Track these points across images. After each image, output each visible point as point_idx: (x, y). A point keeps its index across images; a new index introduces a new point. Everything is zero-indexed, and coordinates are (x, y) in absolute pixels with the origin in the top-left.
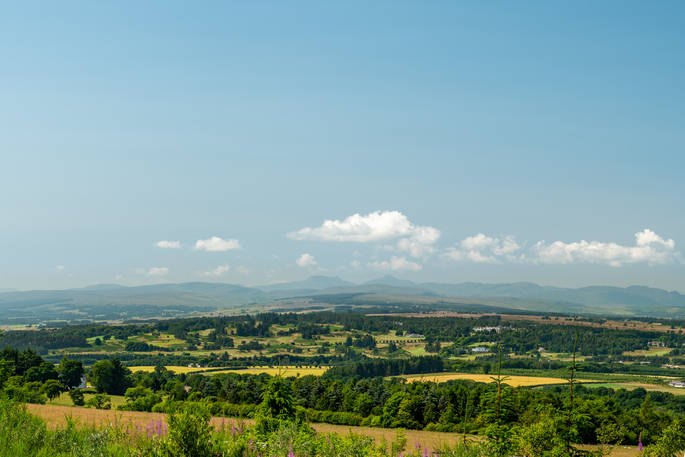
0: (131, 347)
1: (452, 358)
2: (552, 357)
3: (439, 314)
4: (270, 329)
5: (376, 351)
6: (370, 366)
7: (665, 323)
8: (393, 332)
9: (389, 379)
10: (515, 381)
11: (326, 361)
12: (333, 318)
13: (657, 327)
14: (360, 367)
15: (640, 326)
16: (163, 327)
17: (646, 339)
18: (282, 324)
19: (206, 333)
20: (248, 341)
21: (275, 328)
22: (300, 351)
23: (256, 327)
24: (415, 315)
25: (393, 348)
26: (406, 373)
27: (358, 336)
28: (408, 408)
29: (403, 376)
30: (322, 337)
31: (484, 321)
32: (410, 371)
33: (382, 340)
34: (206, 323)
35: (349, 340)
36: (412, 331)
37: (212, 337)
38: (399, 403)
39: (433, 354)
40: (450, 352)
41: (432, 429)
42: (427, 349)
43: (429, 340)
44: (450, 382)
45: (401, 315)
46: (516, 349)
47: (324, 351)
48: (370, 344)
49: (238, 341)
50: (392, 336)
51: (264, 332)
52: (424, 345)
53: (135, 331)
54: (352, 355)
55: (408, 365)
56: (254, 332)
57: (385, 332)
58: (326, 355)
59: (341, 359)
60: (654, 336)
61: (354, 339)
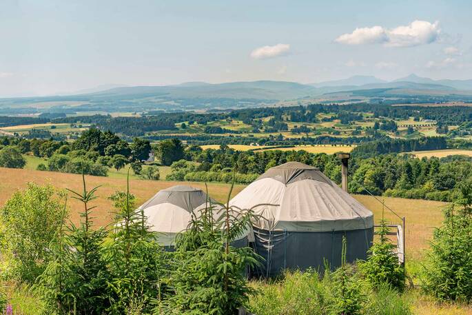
0: (209, 130)
1: (457, 138)
3: (450, 104)
4: (316, 116)
5: (398, 133)
6: (388, 145)
8: (412, 118)
9: (402, 154)
11: (358, 141)
12: (366, 107)
14: (380, 145)
16: (235, 115)
18: (326, 113)
19: (267, 120)
20: (299, 125)
21: (320, 116)
22: (338, 133)
23: (306, 115)
24: (431, 105)
25: (410, 130)
26: (416, 151)
27: (384, 122)
28: (374, 178)
29: (413, 153)
30: (356, 122)
32: (420, 148)
33: (402, 125)
34: (268, 112)
35: (377, 126)
36: (426, 117)
37: (272, 122)
38: (365, 173)
39: (442, 135)
40: (456, 134)
41: (389, 195)
42: (437, 131)
43: (440, 124)
44: (449, 157)
45: (421, 105)
47: (358, 133)
48: (393, 127)
49: (291, 126)
50: (411, 122)
51: (312, 118)
52: (435, 128)
53: (213, 117)
54: (378, 135)
55: (418, 144)
56: (304, 119)
57: (406, 119)
58: (357, 137)
59: (369, 139)
61: (381, 124)
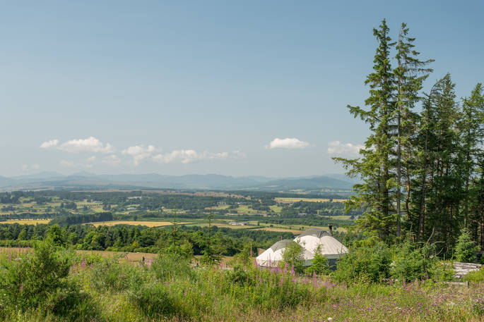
1: (117, 213)
2: (169, 211)
3: (110, 191)
4: (19, 200)
5: (77, 210)
6: (74, 218)
7: (226, 192)
8: (86, 200)
9: (84, 224)
10: (150, 224)
11: (50, 216)
12: (53, 193)
13: (222, 195)
14: (68, 219)
15: (213, 194)
17: (216, 201)
18: (26, 197)
20: (7, 206)
21: (22, 199)
22: (35, 211)
23: (11, 198)
24: (97, 191)
25: (86, 208)
26: (93, 222)
27: (67, 203)
28: (97, 240)
29: (92, 223)
30: (48, 203)
31: (133, 194)
32: (95, 220)
33: (80, 204)
35: (62, 205)
36: (96, 200)
38: (92, 237)
39: (107, 211)
40: (116, 210)
41: (110, 250)
42: (103, 209)
43: (105, 204)
44: (116, 226)
45: (91, 191)
46: (150, 208)
47: (49, 210)
48: (74, 207)
50: (85, 202)
51: (15, 201)
52: (102, 207)
54: (64, 212)
55: (94, 217)
56: (10, 201)
57: (81, 200)
58: (50, 213)
59: (58, 215)
60: (220, 199)
61: (65, 204)
